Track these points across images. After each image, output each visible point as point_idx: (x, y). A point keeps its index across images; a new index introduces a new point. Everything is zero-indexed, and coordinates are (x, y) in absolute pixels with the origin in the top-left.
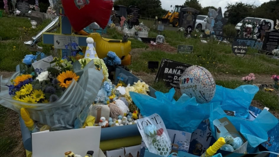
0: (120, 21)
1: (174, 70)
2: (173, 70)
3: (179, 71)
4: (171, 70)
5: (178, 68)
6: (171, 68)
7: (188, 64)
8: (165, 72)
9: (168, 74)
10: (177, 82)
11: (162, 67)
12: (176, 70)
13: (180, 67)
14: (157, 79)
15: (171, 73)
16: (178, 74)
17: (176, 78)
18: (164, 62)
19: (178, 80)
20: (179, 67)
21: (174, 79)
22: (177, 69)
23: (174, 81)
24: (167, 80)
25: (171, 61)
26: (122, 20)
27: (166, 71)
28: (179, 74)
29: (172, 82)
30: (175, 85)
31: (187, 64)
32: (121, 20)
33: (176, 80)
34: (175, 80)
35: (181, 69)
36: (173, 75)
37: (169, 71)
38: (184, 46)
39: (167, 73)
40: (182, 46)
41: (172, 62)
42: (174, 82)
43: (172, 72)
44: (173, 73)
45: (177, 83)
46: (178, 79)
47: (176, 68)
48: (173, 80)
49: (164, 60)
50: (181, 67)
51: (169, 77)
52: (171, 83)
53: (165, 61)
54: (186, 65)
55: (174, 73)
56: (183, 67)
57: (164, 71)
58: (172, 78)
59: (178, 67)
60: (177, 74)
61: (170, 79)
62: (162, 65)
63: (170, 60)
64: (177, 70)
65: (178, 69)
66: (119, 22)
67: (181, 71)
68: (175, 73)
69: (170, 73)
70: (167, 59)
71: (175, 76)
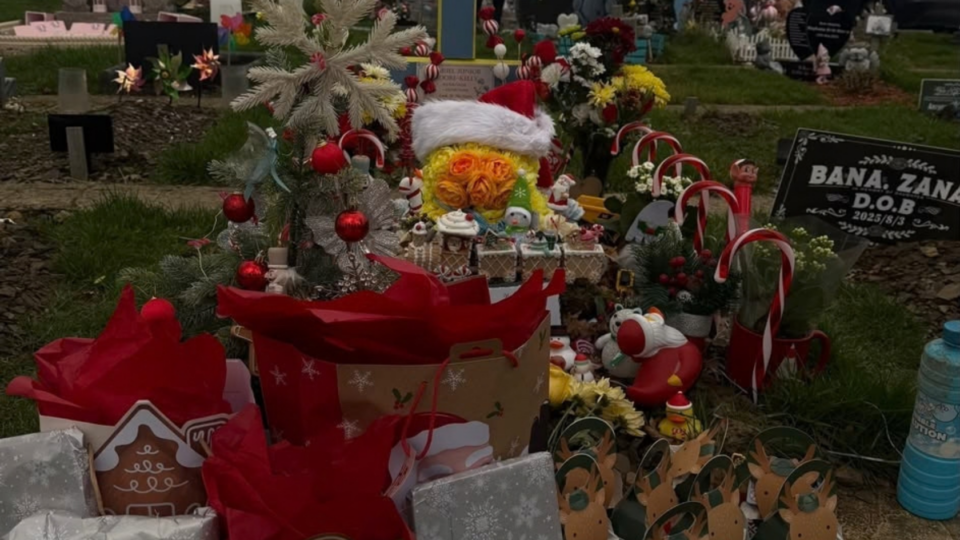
0: (720, 14)
1: (853, 171)
2: (846, 171)
3: (877, 174)
4: (838, 170)
5: (871, 162)
6: (839, 165)
7: (913, 147)
8: (814, 181)
9: (824, 189)
10: (872, 215)
11: (796, 162)
12: (859, 172)
13: (877, 159)
14: (782, 210)
15: (840, 182)
16: (872, 187)
17: (862, 201)
18: (805, 143)
19: (876, 208)
20: (872, 158)
21: (857, 204)
22: (863, 166)
23: (858, 213)
24: (824, 212)
25: (837, 136)
26: (730, 8)
27: (818, 178)
28: (878, 185)
29: (848, 219)
30: (861, 230)
31: (908, 146)
32: (727, 9)
33: (867, 210)
34: (862, 210)
35: (885, 164)
36: (849, 192)
37: (828, 175)
38: (947, 85)
39: (824, 184)
40: (941, 84)
41: (842, 140)
42: (855, 218)
43: (845, 180)
44: (849, 183)
45: (869, 220)
46: (872, 207)
47: (861, 162)
48: (851, 211)
49: (804, 137)
50: (884, 157)
51: (832, 198)
52: (840, 223)
53: (809, 140)
54: (905, 148)
55: (853, 182)
56: (891, 158)
57: (809, 179)
58: (846, 201)
59: (867, 158)
60: (868, 184)
61: (836, 206)
62: (799, 157)
63: (832, 135)
64: (863, 171)
65: (870, 169)
66: (717, 17)
67: (882, 175)
68: (859, 183)
69: (834, 184)
70: (817, 134)
71: (859, 196)
